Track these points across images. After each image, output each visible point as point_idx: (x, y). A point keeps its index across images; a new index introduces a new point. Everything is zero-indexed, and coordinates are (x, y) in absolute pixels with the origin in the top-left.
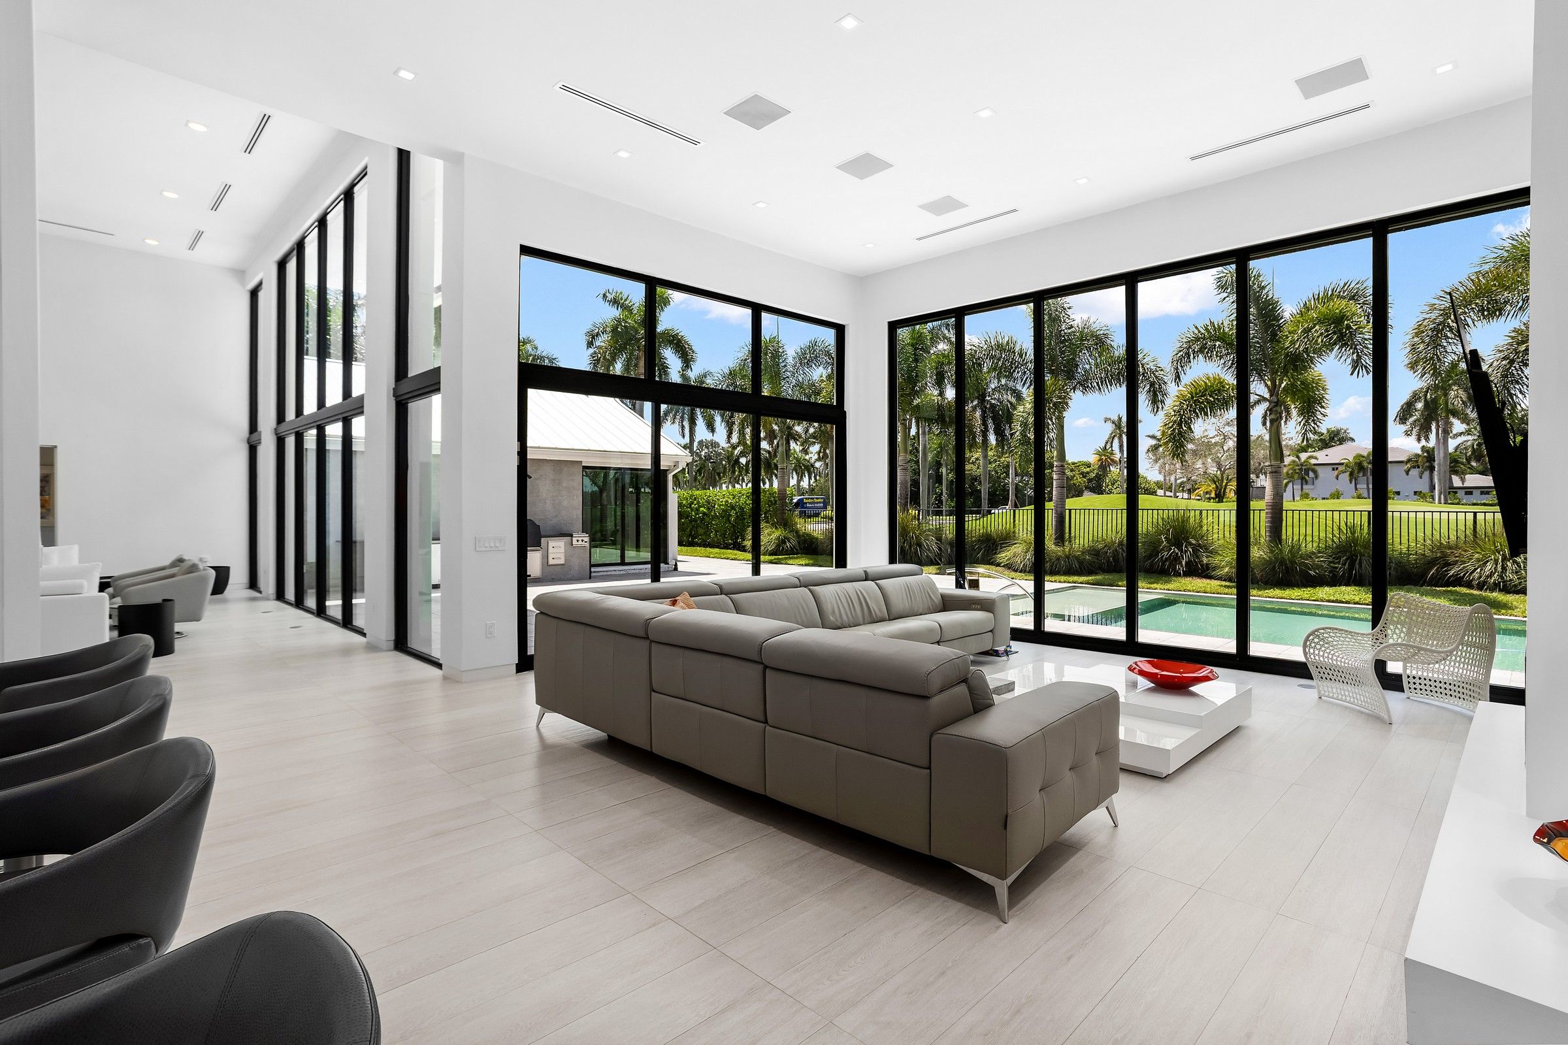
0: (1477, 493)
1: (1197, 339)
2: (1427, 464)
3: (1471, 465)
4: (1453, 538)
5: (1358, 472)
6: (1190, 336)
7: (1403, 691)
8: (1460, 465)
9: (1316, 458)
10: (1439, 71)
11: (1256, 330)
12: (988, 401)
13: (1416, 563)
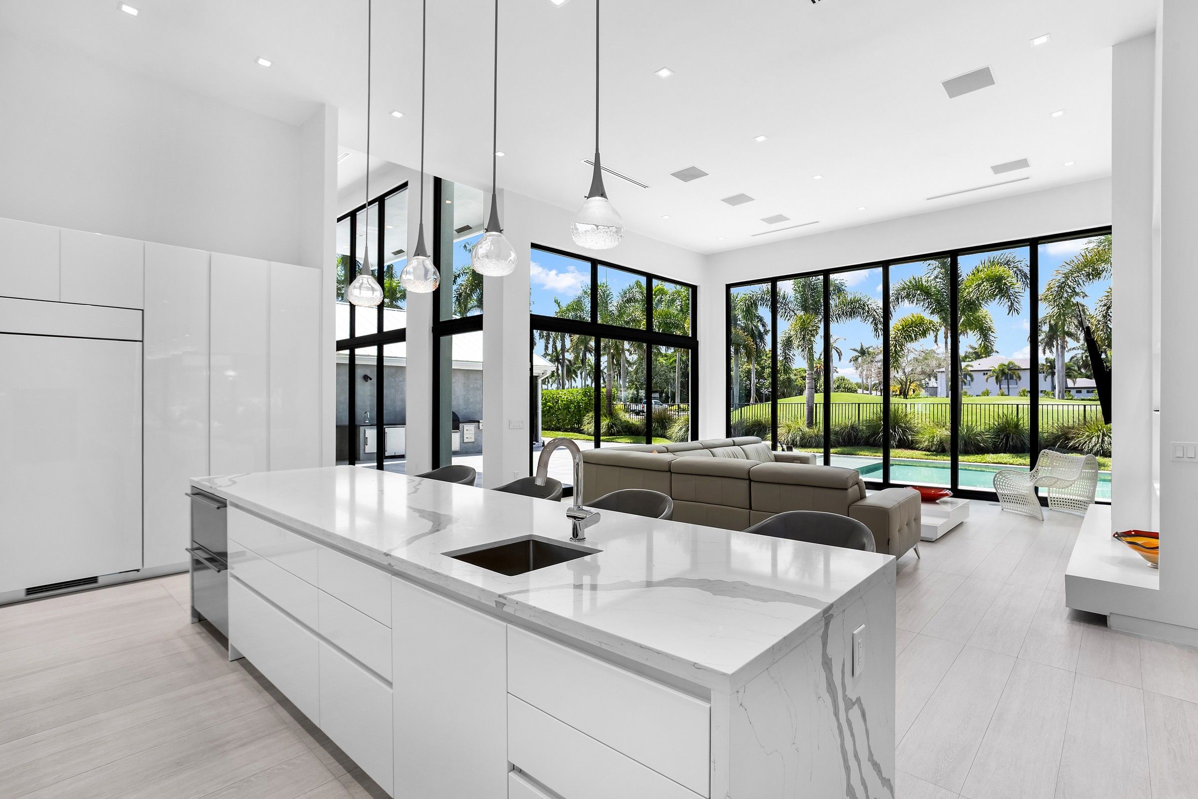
0: (1084, 391)
1: (904, 289)
2: (1050, 371)
3: (1081, 372)
4: (1071, 423)
5: (1002, 376)
6: (899, 287)
7: (1048, 506)
8: (1073, 372)
9: (972, 366)
10: (1066, 164)
11: (944, 284)
12: (739, 324)
13: (1048, 438)
